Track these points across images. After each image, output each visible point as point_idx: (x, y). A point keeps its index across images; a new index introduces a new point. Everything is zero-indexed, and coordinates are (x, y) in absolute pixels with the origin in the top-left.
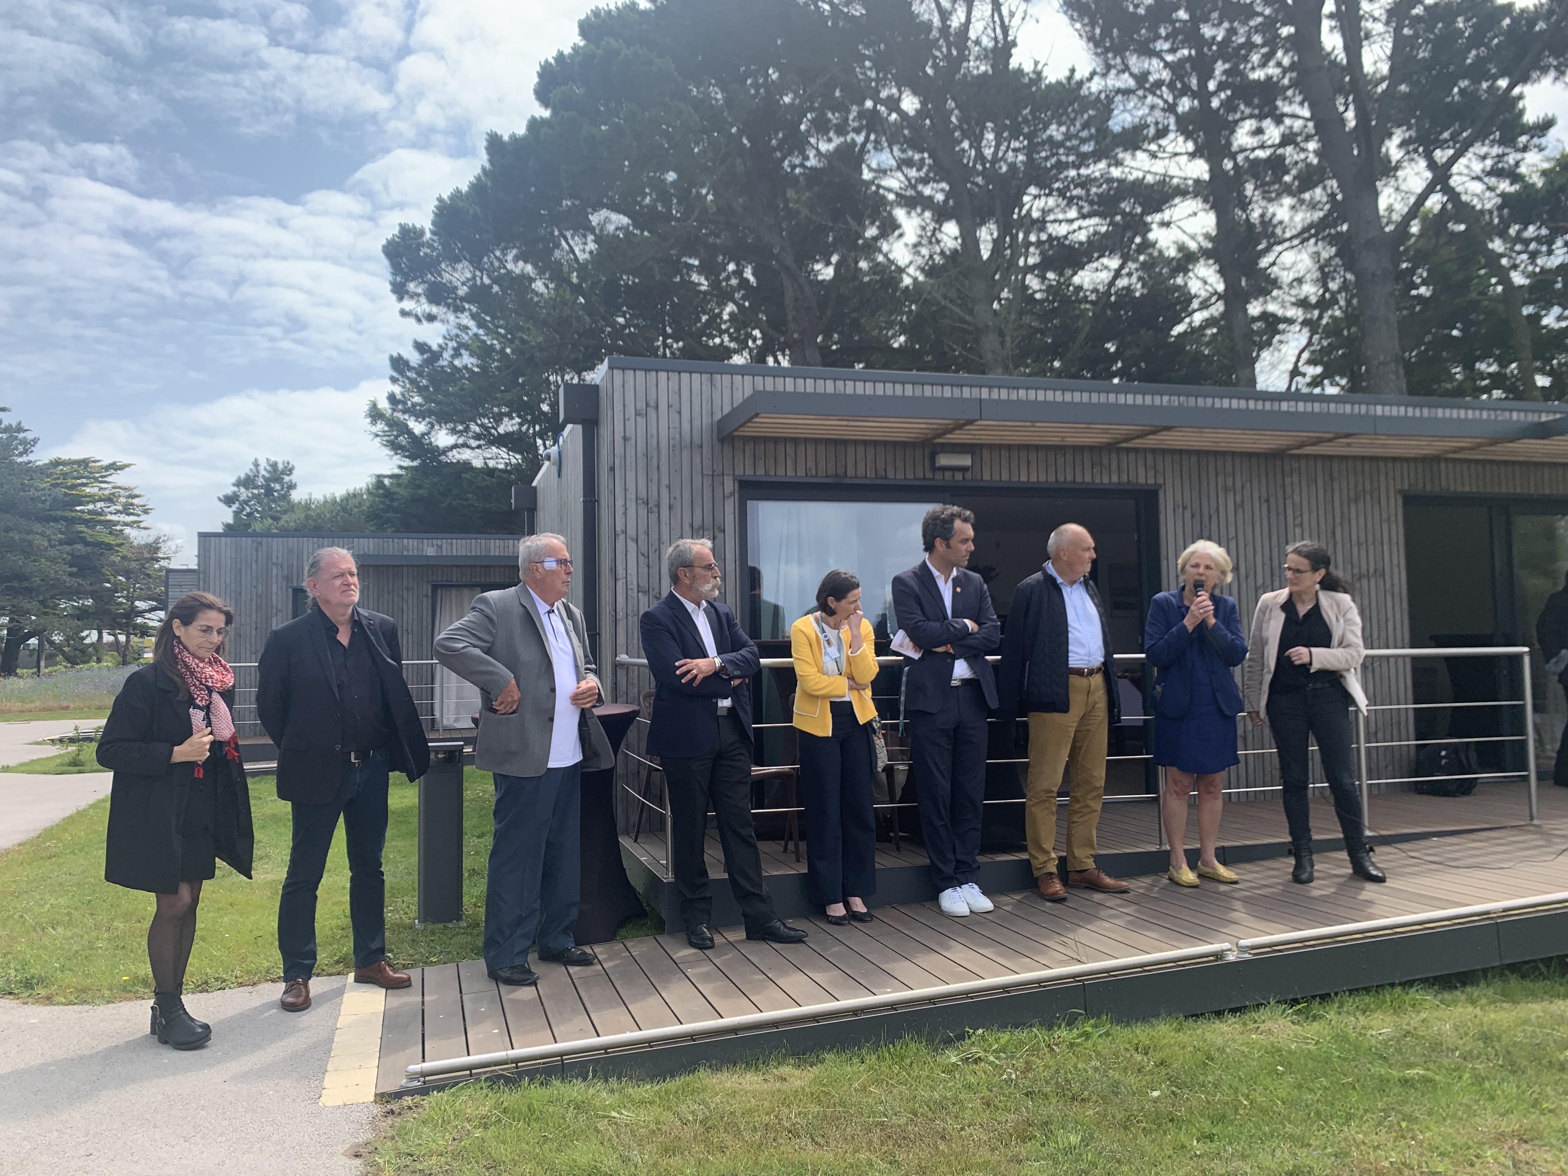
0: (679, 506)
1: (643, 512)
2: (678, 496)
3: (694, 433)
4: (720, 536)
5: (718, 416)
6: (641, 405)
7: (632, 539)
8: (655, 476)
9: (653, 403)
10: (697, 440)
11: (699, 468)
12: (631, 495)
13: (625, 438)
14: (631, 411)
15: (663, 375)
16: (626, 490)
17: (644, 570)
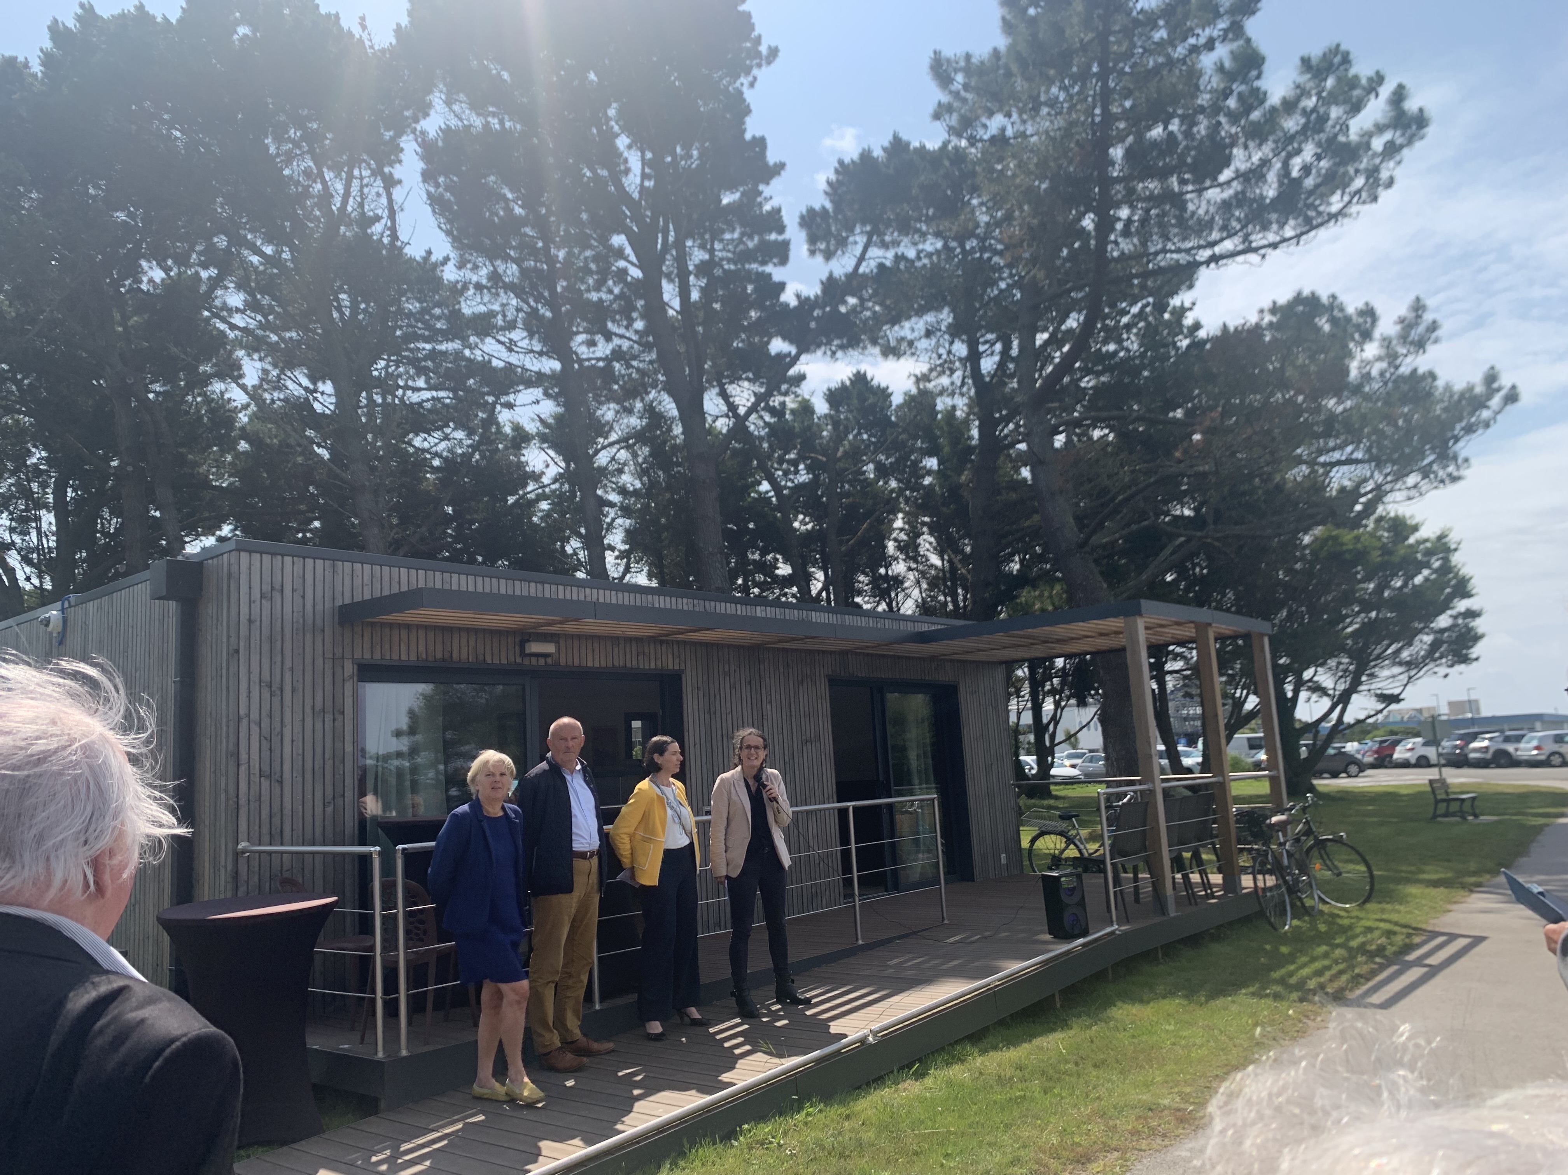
0: (301, 690)
1: (266, 695)
2: (301, 680)
3: (317, 617)
4: (339, 717)
5: (339, 603)
6: (267, 588)
7: (255, 722)
8: (278, 659)
9: (277, 586)
10: (319, 622)
11: (321, 652)
12: (255, 678)
13: (250, 621)
14: (256, 594)
15: (288, 560)
16: (250, 673)
17: (266, 754)
